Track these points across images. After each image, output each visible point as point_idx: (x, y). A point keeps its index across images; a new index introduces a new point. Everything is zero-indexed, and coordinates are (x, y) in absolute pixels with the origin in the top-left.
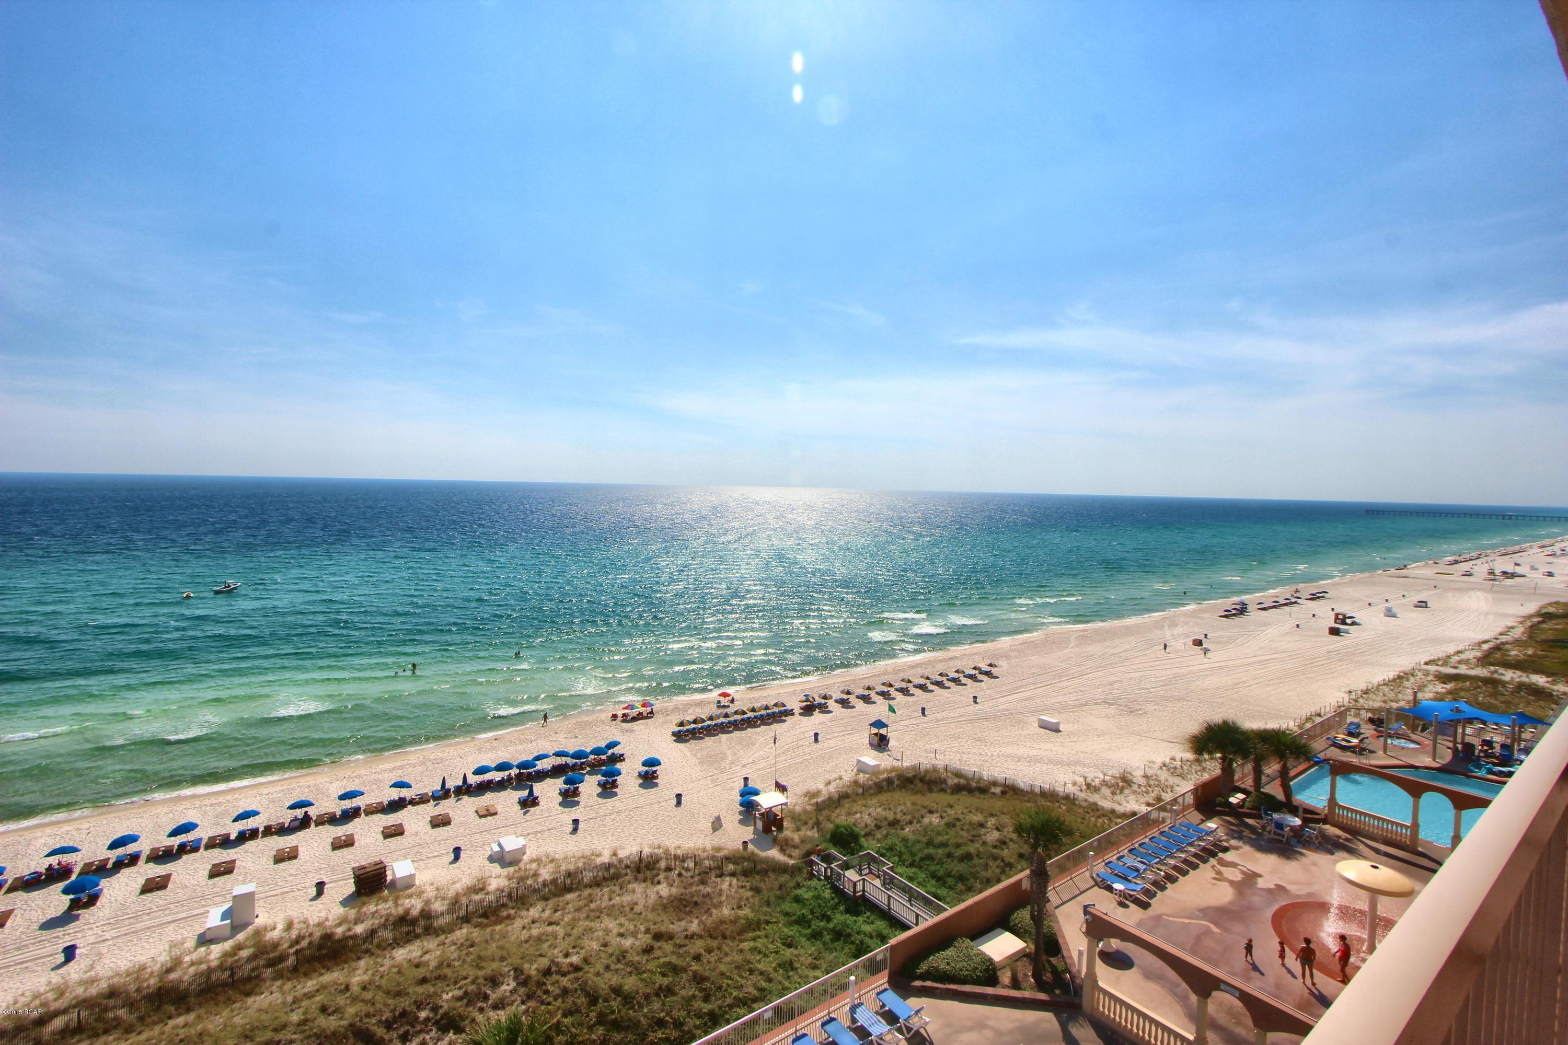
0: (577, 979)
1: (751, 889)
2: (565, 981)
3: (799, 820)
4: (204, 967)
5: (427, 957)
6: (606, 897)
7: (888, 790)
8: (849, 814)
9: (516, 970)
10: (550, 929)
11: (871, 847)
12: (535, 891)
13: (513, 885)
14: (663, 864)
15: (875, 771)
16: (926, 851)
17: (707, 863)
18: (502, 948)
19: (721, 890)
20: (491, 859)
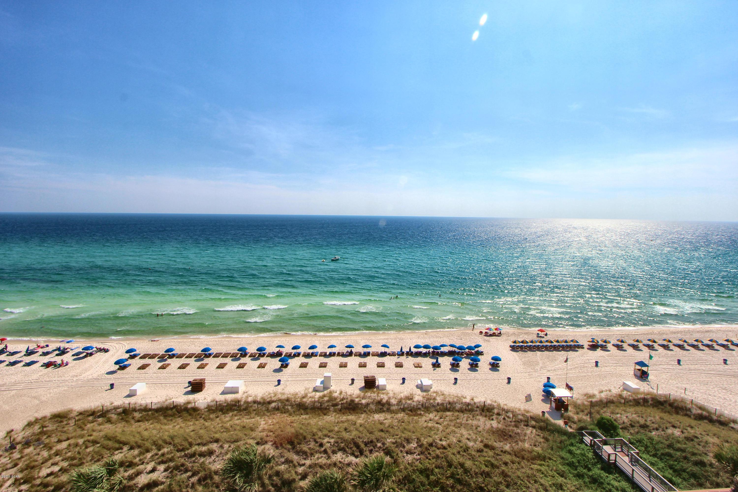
0: (444, 453)
1: (543, 438)
2: (438, 452)
3: (579, 408)
4: (313, 399)
5: (386, 421)
6: (465, 419)
7: (644, 405)
8: (612, 413)
9: (418, 439)
10: (437, 425)
11: (625, 436)
12: (433, 406)
13: (424, 401)
14: (496, 411)
15: (636, 392)
16: (667, 450)
17: (520, 417)
18: (414, 427)
19: (526, 433)
20: (417, 387)
